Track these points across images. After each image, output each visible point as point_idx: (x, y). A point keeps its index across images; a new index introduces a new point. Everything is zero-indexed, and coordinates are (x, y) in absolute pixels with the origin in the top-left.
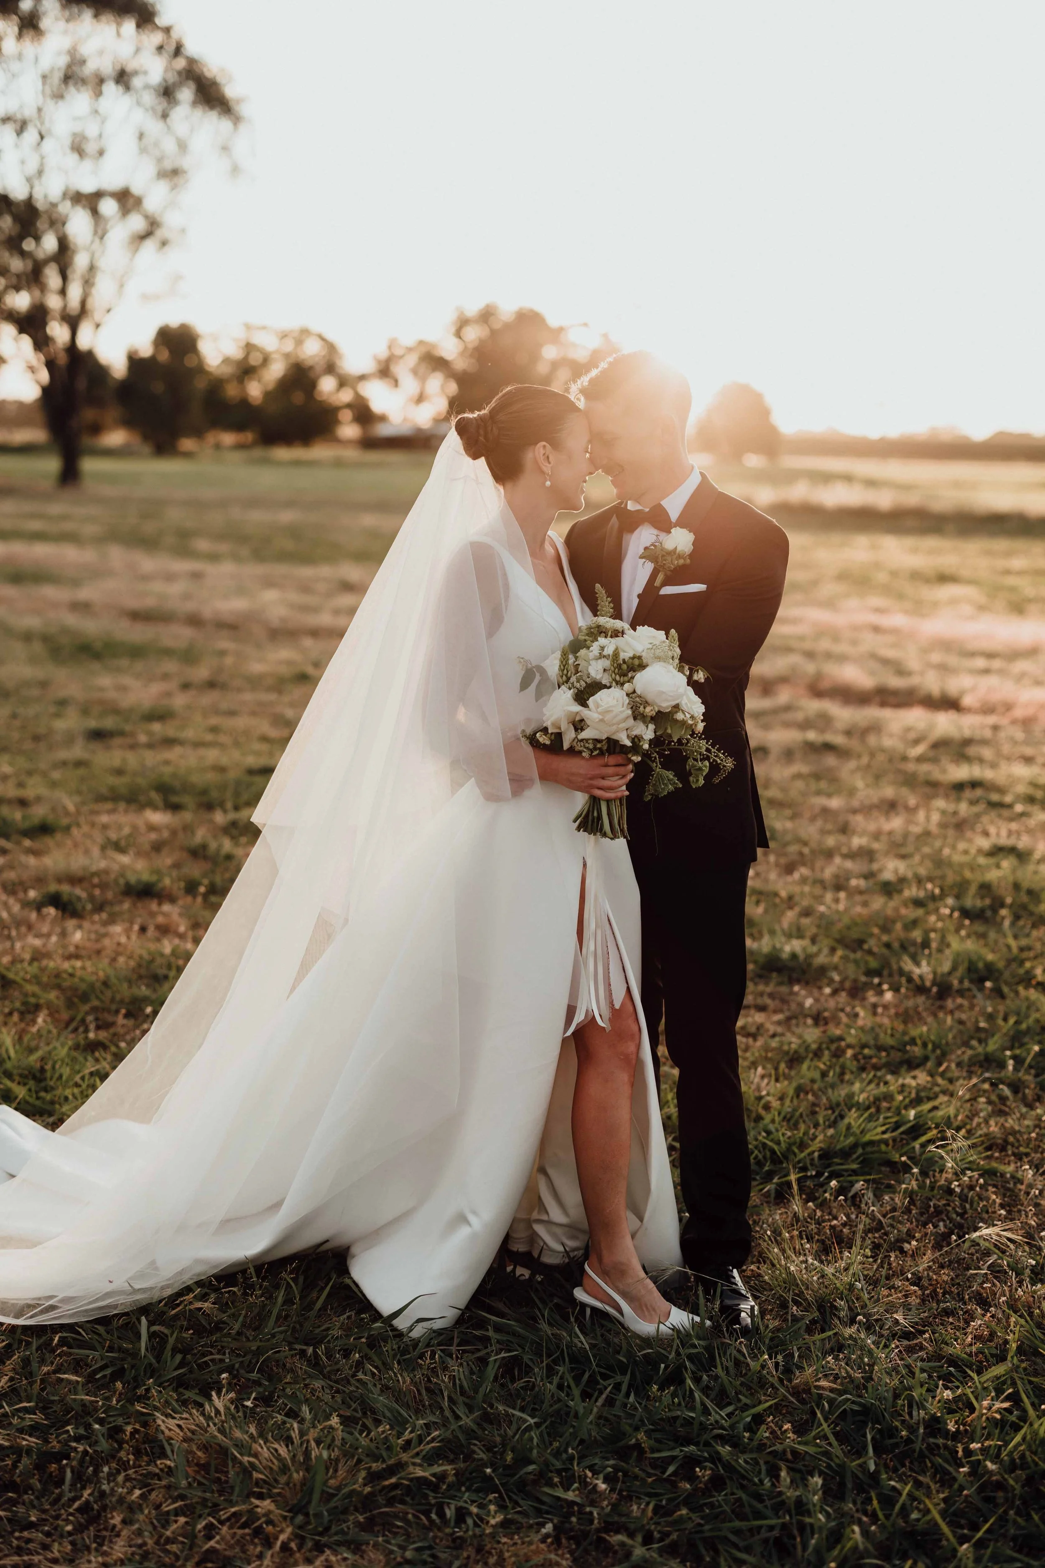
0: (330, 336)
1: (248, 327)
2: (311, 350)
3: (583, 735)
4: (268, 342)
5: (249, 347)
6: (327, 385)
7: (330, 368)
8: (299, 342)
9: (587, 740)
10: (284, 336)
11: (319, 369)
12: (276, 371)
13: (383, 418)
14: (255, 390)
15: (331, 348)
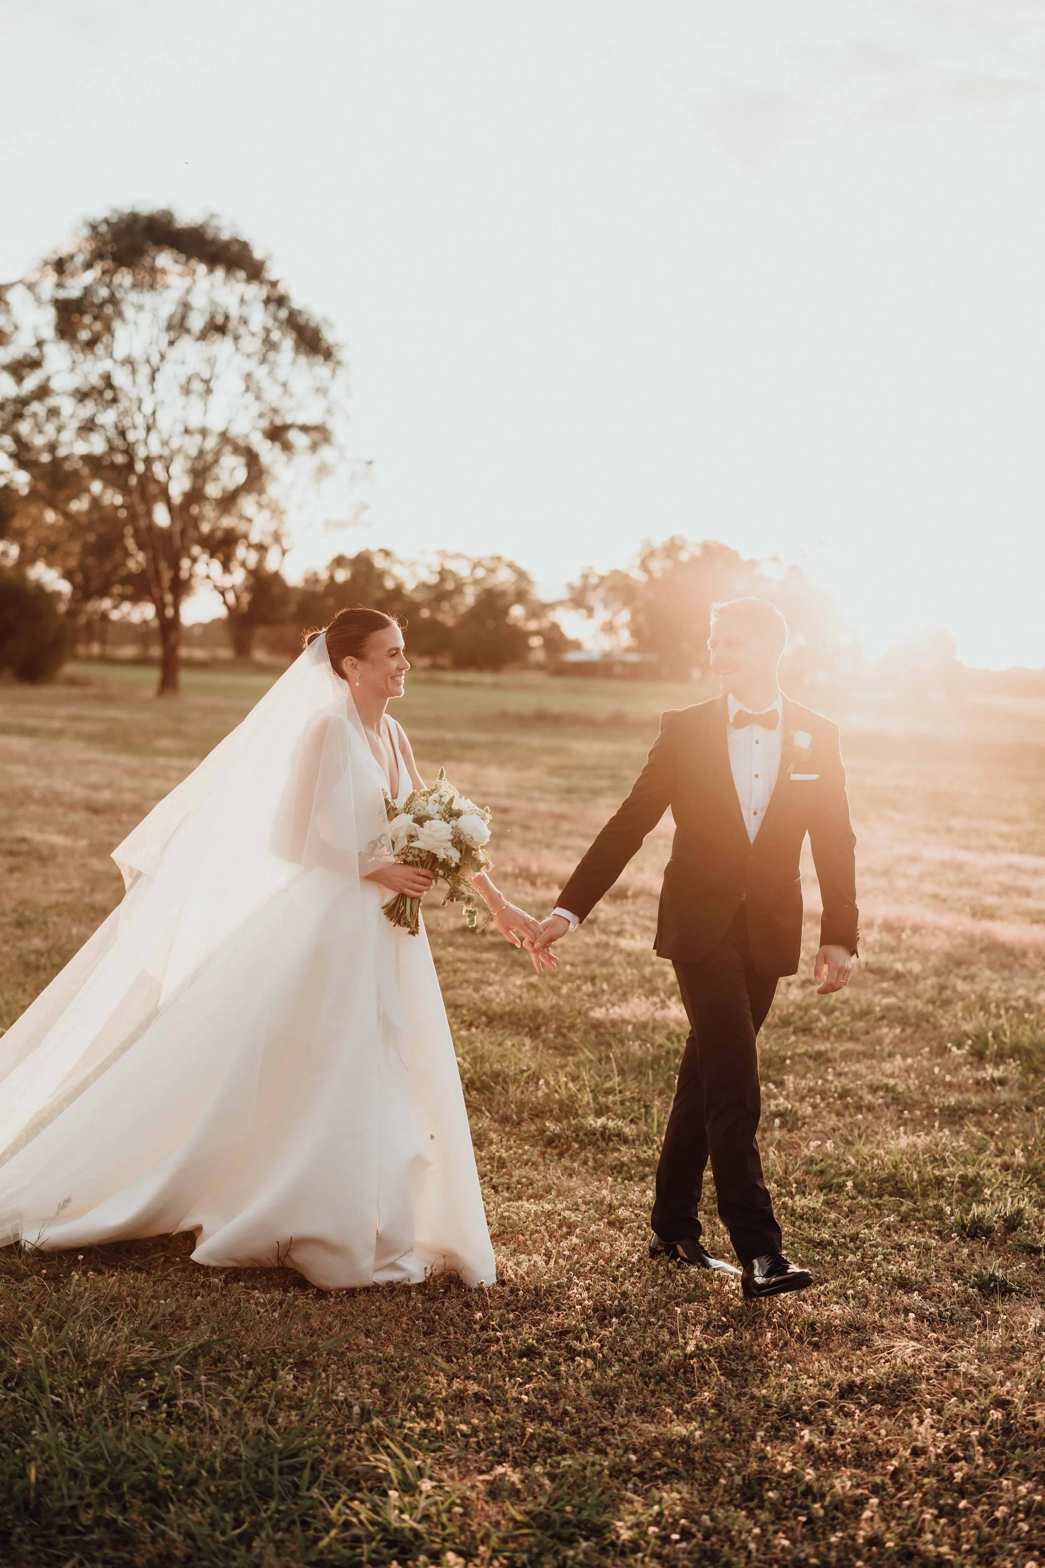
0: (522, 564)
1: (443, 554)
2: (504, 578)
3: (416, 844)
4: (462, 569)
5: (443, 574)
6: (517, 612)
7: (521, 596)
8: (491, 571)
9: (415, 848)
10: (476, 565)
11: (511, 597)
12: (469, 598)
13: (577, 645)
14: (447, 619)
15: (522, 575)
